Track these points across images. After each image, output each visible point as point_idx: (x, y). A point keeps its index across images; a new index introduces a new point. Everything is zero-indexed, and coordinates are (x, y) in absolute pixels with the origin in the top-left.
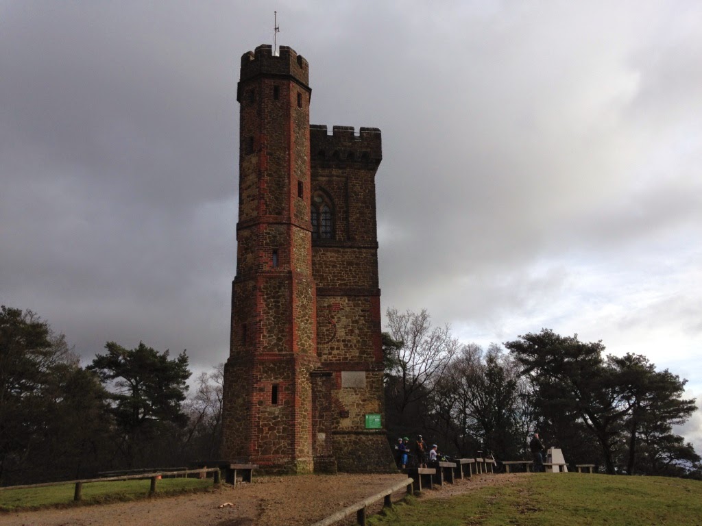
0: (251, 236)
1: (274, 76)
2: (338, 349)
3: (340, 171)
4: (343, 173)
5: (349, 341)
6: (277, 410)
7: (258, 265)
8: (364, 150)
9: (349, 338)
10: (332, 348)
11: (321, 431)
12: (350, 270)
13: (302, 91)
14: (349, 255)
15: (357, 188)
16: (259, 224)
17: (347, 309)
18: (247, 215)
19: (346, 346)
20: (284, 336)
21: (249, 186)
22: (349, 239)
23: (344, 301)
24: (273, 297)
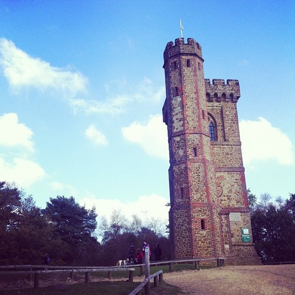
0: (180, 140)
1: (187, 54)
2: (225, 200)
3: (218, 103)
4: (219, 105)
5: (230, 196)
6: (204, 232)
7: (187, 156)
8: (231, 92)
9: (229, 194)
10: (221, 200)
11: (226, 243)
12: (228, 158)
13: (200, 62)
14: (227, 149)
15: (228, 113)
16: (185, 134)
17: (228, 179)
18: (177, 129)
19: (228, 199)
20: (204, 193)
21: (177, 114)
22: (225, 140)
23: (225, 175)
24: (197, 173)
